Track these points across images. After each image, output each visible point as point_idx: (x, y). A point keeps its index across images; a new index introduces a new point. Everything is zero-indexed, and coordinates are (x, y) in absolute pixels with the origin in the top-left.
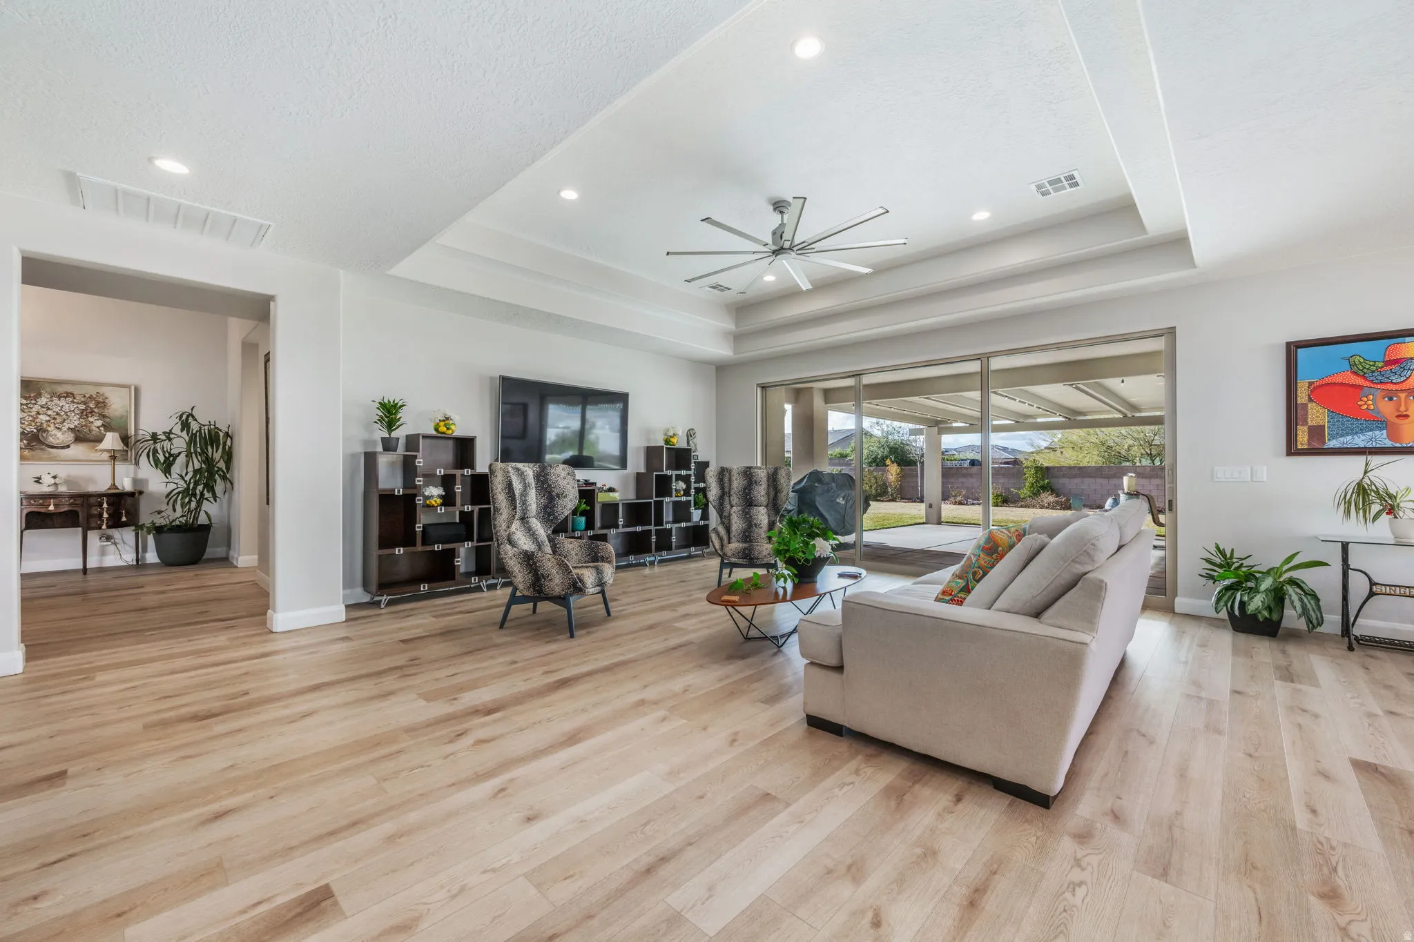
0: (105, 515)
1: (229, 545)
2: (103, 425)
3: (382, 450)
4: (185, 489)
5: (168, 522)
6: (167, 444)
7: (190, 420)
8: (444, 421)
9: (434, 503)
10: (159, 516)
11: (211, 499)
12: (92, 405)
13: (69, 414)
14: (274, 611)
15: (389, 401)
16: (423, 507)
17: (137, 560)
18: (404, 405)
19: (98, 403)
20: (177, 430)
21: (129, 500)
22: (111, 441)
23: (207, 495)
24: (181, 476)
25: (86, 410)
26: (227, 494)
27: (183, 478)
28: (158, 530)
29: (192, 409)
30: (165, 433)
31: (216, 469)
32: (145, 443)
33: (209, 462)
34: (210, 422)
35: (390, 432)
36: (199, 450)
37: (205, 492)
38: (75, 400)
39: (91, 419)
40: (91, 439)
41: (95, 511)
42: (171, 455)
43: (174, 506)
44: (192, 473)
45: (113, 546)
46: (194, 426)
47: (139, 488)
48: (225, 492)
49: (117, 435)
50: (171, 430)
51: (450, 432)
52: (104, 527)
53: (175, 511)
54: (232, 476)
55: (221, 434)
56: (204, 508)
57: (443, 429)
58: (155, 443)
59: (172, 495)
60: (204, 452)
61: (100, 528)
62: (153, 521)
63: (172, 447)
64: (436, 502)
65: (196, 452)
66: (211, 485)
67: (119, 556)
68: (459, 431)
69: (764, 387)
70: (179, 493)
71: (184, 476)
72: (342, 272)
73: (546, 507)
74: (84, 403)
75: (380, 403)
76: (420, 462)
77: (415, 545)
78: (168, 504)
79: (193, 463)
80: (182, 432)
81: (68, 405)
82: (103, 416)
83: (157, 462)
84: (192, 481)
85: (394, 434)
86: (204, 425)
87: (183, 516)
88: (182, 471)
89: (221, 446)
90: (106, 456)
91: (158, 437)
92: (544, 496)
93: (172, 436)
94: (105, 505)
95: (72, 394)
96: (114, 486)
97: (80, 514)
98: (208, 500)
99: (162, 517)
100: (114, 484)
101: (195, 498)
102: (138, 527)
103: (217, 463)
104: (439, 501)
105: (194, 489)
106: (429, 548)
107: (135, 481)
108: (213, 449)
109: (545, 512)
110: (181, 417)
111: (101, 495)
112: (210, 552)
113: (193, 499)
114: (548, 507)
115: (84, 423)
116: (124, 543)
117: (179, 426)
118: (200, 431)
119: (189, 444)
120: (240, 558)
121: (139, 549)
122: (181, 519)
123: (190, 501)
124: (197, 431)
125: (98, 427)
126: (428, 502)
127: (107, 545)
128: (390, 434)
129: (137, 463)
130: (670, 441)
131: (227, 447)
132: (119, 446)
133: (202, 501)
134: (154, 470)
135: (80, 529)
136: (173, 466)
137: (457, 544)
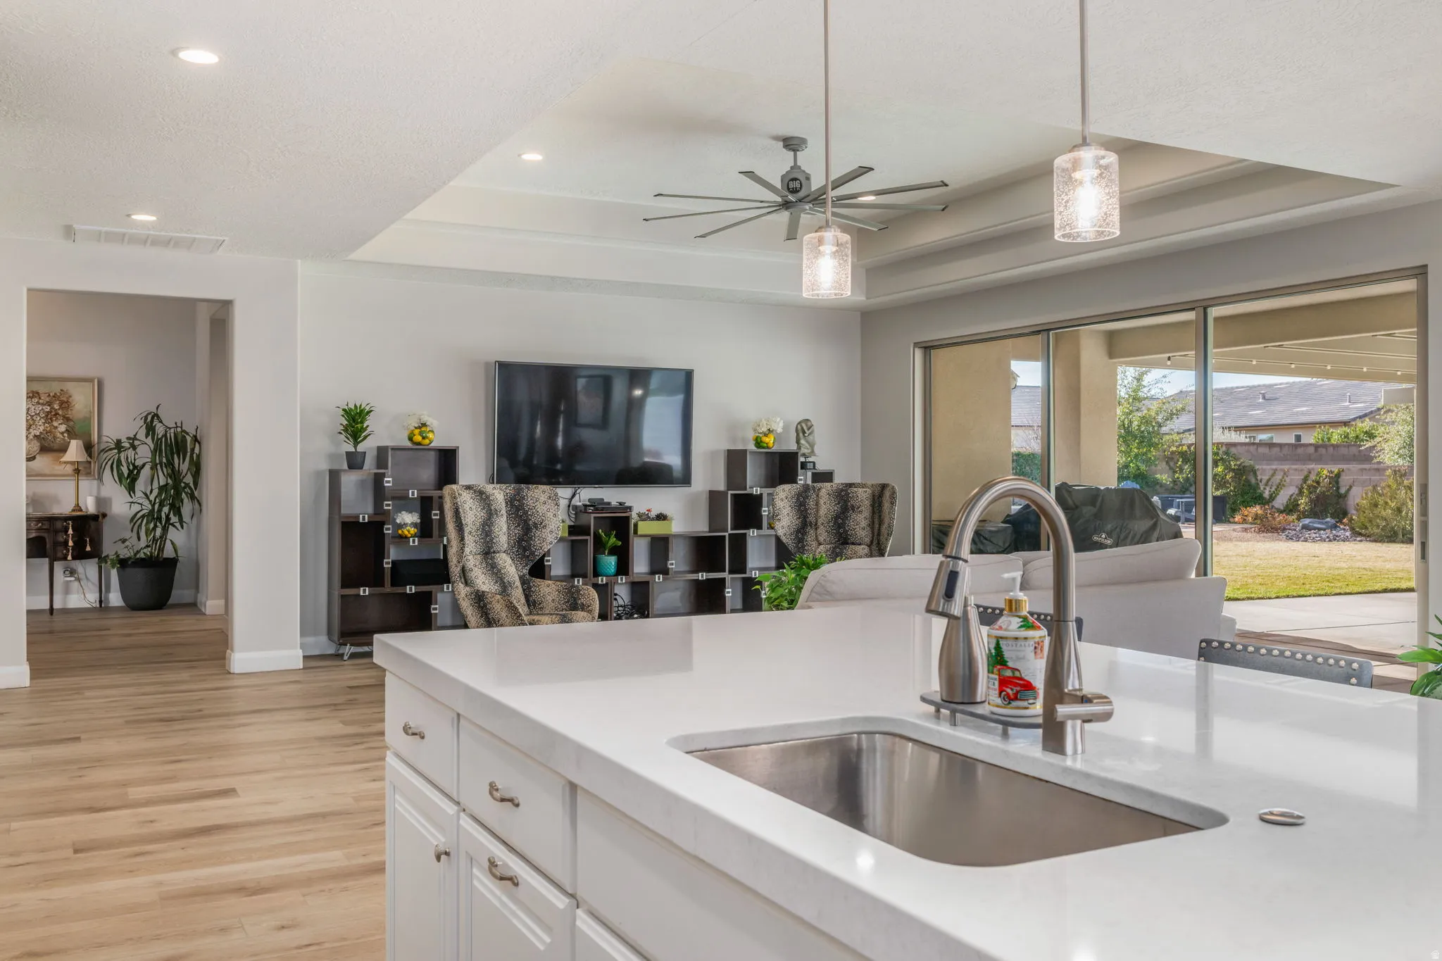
0: (71, 543)
1: (197, 588)
2: (67, 430)
3: (347, 468)
4: (150, 511)
5: (132, 554)
6: (131, 453)
7: (156, 422)
8: (420, 428)
9: (406, 533)
10: (123, 545)
11: (178, 525)
12: (56, 407)
13: (34, 418)
14: (232, 650)
15: (355, 406)
16: (393, 537)
17: (101, 602)
18: (372, 411)
19: (62, 403)
20: (141, 435)
21: (93, 524)
22: (75, 451)
23: (174, 519)
24: (146, 494)
25: (51, 412)
26: (195, 518)
27: (148, 497)
28: (123, 563)
29: (157, 408)
30: (128, 438)
31: (183, 485)
32: (110, 452)
33: (175, 475)
34: (176, 423)
35: (356, 444)
36: (164, 460)
37: (171, 515)
38: (41, 401)
39: (55, 424)
40: (55, 448)
41: (61, 538)
42: (135, 467)
43: (138, 533)
44: (157, 490)
45: (76, 583)
46: (160, 430)
47: (103, 510)
48: (193, 515)
49: (80, 442)
50: (135, 436)
51: (427, 441)
52: (69, 558)
53: (139, 539)
54: (200, 493)
55: (189, 439)
56: (170, 536)
57: (418, 438)
58: (119, 452)
59: (136, 519)
60: (170, 464)
61: (65, 558)
62: (116, 553)
63: (136, 457)
64: (409, 531)
65: (161, 463)
66: (177, 506)
67: (83, 596)
68: (439, 440)
69: (928, 348)
70: (143, 516)
71: (148, 493)
72: (299, 261)
73: (520, 541)
74: (49, 404)
75: (344, 410)
76: (388, 482)
77: (382, 585)
78: (132, 531)
79: (158, 476)
80: (146, 438)
81: (33, 407)
82: (67, 419)
83: (120, 475)
84: (157, 500)
85: (361, 448)
86: (170, 428)
87: (147, 546)
88: (146, 488)
89: (189, 454)
90: (69, 469)
91: (123, 445)
92: (519, 525)
93: (136, 443)
94: (70, 532)
95: (38, 393)
96: (78, 507)
97: (47, 540)
98: (174, 526)
99: (127, 547)
100: (78, 504)
101: (161, 523)
102: (102, 560)
103: (184, 477)
104: (413, 531)
105: (160, 511)
106: (399, 590)
107: (100, 501)
108: (179, 460)
109: (520, 546)
110: (146, 417)
111: (66, 519)
112: (178, 594)
113: (158, 524)
114: (523, 540)
115: (48, 429)
116: (87, 579)
117: (143, 431)
118: (165, 435)
119: (154, 452)
120: (209, 603)
121: (103, 588)
122: (145, 550)
123: (156, 526)
124: (162, 436)
125: (62, 433)
126: (400, 532)
127: (71, 581)
128: (355, 447)
129: (100, 479)
130: (761, 441)
131: (195, 455)
132: (83, 457)
133: (168, 527)
134: (117, 486)
135: (47, 559)
136: (138, 481)
137: (435, 586)
